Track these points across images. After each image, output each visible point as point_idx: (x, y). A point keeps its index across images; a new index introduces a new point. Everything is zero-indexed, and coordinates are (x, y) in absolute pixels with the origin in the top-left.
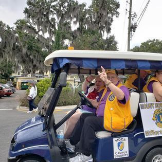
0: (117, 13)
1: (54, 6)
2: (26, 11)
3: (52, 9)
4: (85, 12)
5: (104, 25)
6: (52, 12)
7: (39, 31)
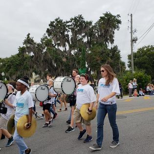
0: (118, 27)
1: (69, 26)
2: (48, 31)
3: (67, 28)
4: (92, 28)
5: (108, 38)
6: (67, 30)
7: (55, 45)
